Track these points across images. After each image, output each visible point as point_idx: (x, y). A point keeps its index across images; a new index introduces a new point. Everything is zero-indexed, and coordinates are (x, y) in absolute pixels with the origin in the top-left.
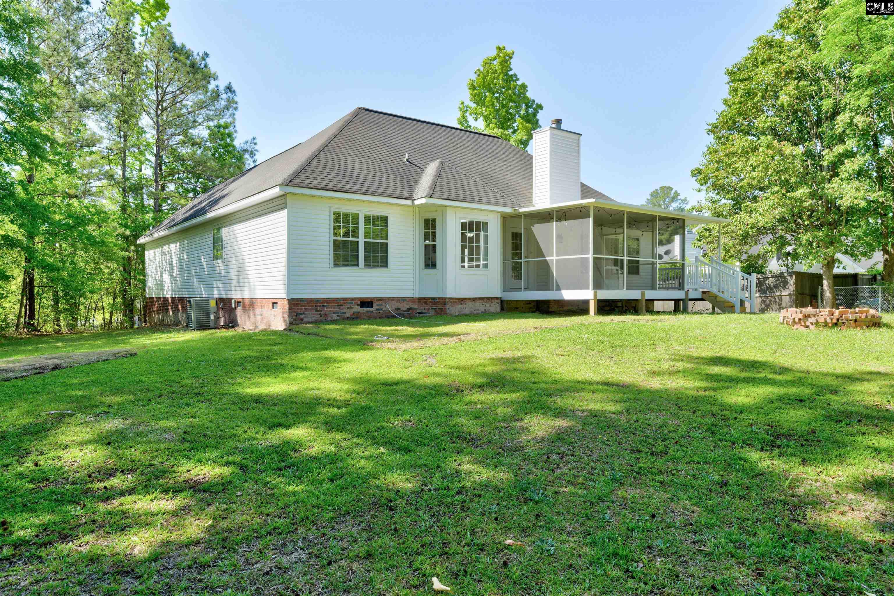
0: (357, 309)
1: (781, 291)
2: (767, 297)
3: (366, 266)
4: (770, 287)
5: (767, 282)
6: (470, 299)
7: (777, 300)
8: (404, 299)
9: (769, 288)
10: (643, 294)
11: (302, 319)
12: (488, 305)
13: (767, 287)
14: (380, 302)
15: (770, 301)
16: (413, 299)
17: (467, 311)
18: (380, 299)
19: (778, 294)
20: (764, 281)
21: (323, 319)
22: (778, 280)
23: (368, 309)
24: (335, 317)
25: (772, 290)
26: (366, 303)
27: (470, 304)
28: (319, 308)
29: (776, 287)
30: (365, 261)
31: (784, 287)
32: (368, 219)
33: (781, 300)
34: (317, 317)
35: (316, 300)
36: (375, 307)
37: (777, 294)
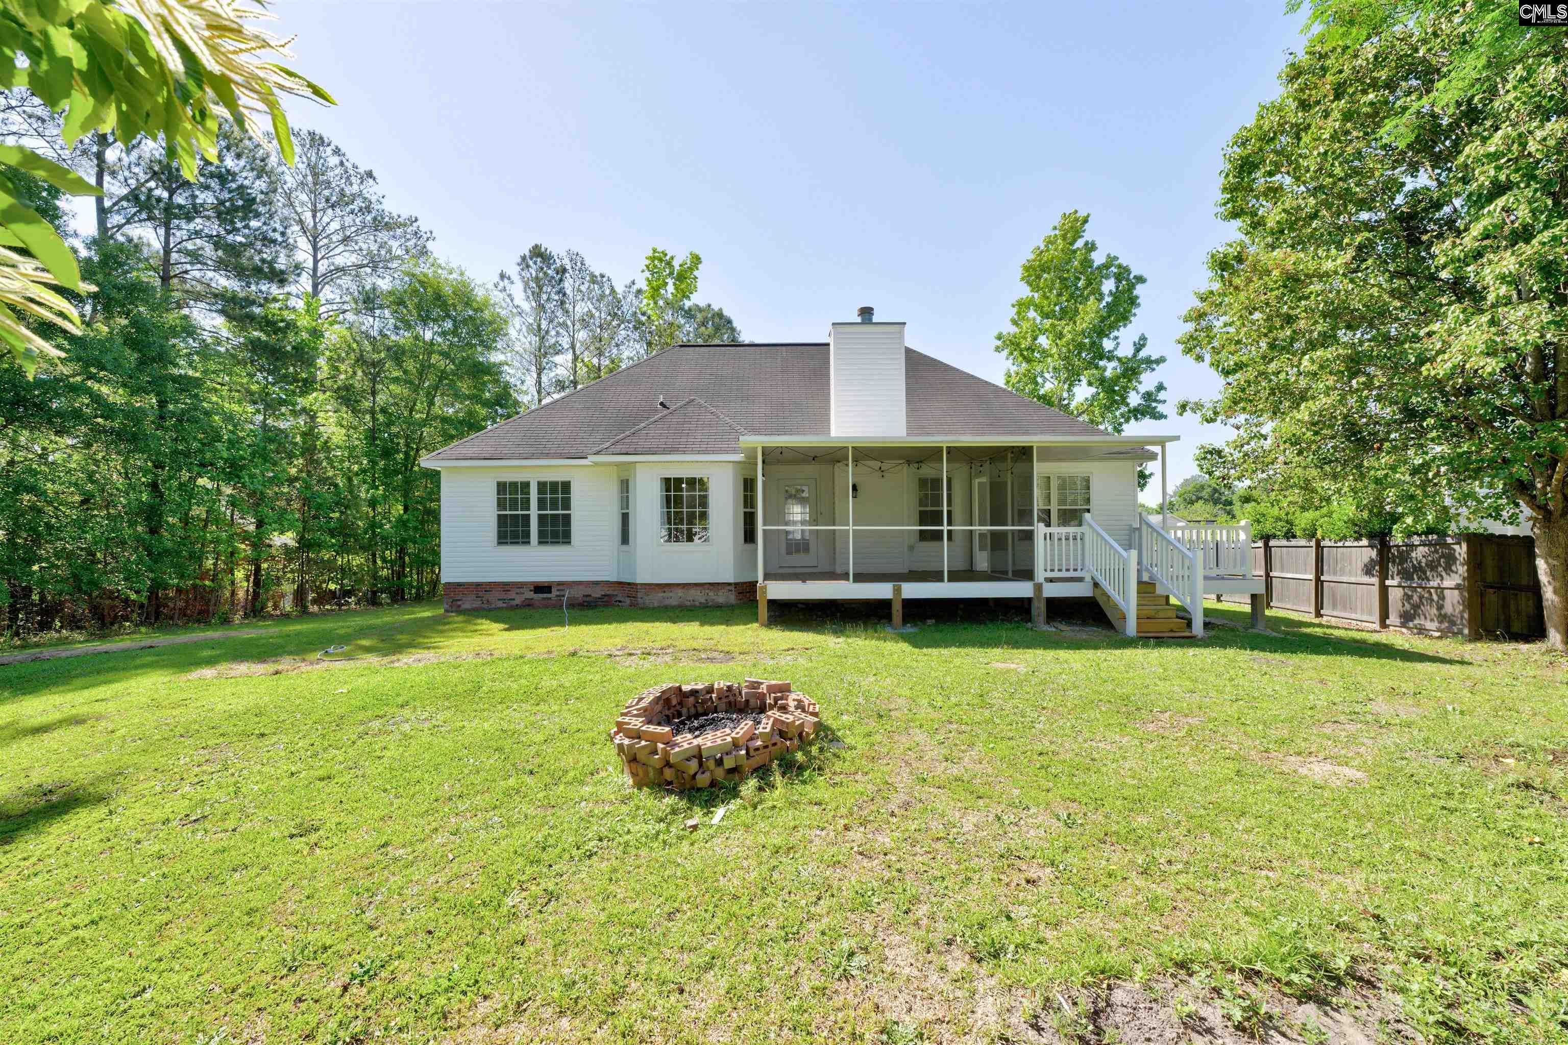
0: (531, 595)
1: (1442, 579)
2: (1414, 589)
3: (540, 543)
4: (1421, 567)
5: (1413, 555)
6: (678, 585)
7: (1435, 597)
8: (596, 583)
9: (1418, 569)
10: (897, 591)
11: (459, 606)
12: (711, 594)
13: (1414, 565)
14: (561, 587)
15: (1421, 597)
16: (607, 582)
17: (674, 602)
18: (560, 584)
19: (1434, 583)
20: (1408, 553)
21: (485, 606)
22: (1436, 551)
23: (545, 595)
24: (500, 604)
25: (1425, 573)
26: (542, 588)
27: (680, 592)
28: (480, 594)
29: (1433, 566)
30: (539, 537)
31: (1448, 569)
32: (542, 486)
33: (1442, 598)
34: (477, 604)
35: (478, 585)
36: (555, 592)
37: (1432, 584)
